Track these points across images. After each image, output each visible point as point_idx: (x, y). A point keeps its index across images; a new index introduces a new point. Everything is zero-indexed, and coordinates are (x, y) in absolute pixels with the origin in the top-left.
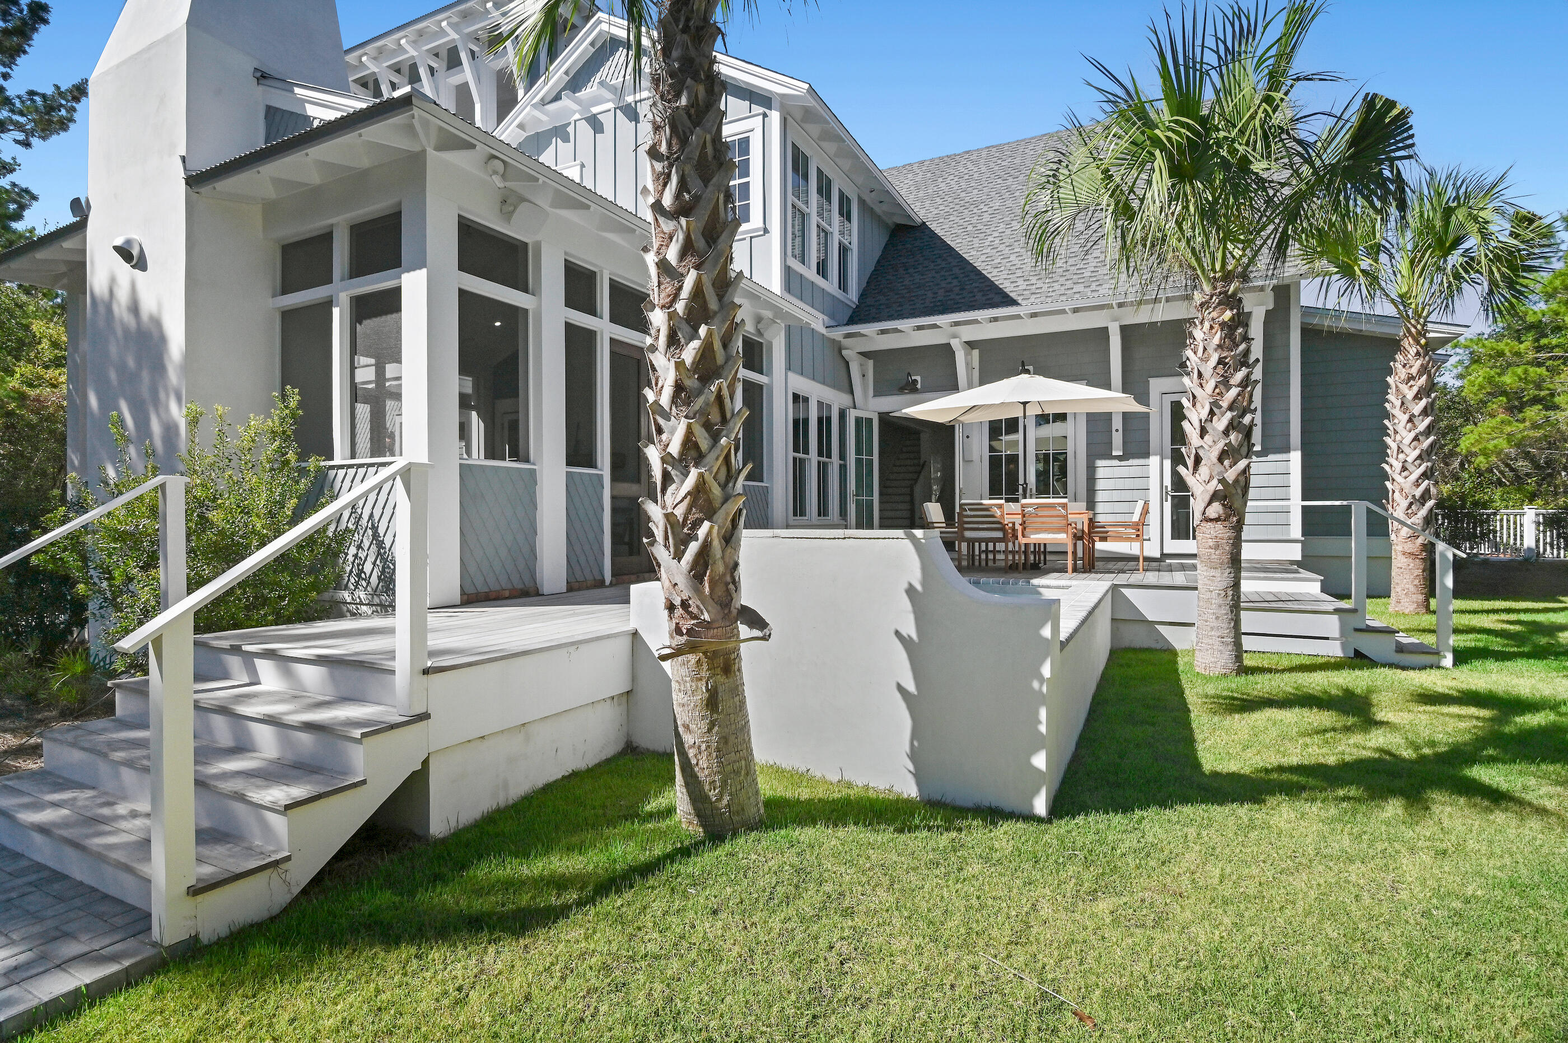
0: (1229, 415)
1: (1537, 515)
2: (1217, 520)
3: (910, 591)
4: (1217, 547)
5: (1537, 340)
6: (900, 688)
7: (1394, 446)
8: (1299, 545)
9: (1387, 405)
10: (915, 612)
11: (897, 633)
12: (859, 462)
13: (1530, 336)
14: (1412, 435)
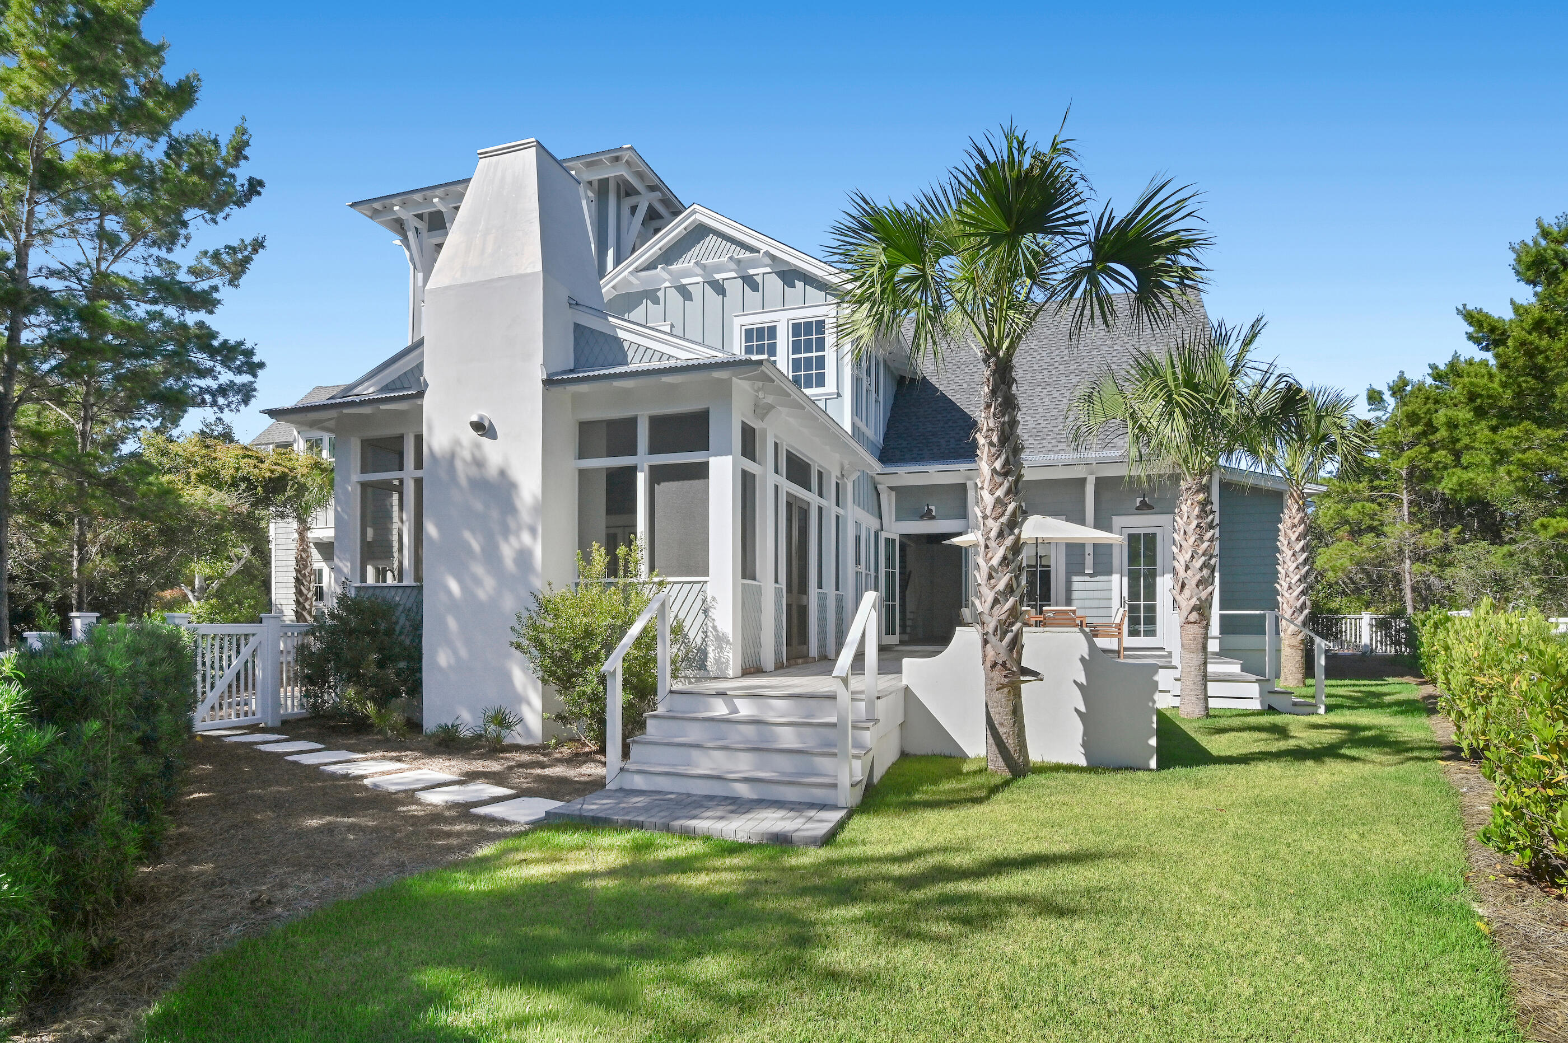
0: (1203, 559)
1: (1371, 619)
2: (1195, 623)
3: (1082, 659)
4: (1195, 639)
5: (1371, 481)
6: (1076, 710)
7: (1283, 572)
8: (1218, 641)
9: (1278, 543)
10: (1085, 670)
11: (1075, 682)
12: (887, 573)
13: (1367, 478)
14: (1295, 565)
